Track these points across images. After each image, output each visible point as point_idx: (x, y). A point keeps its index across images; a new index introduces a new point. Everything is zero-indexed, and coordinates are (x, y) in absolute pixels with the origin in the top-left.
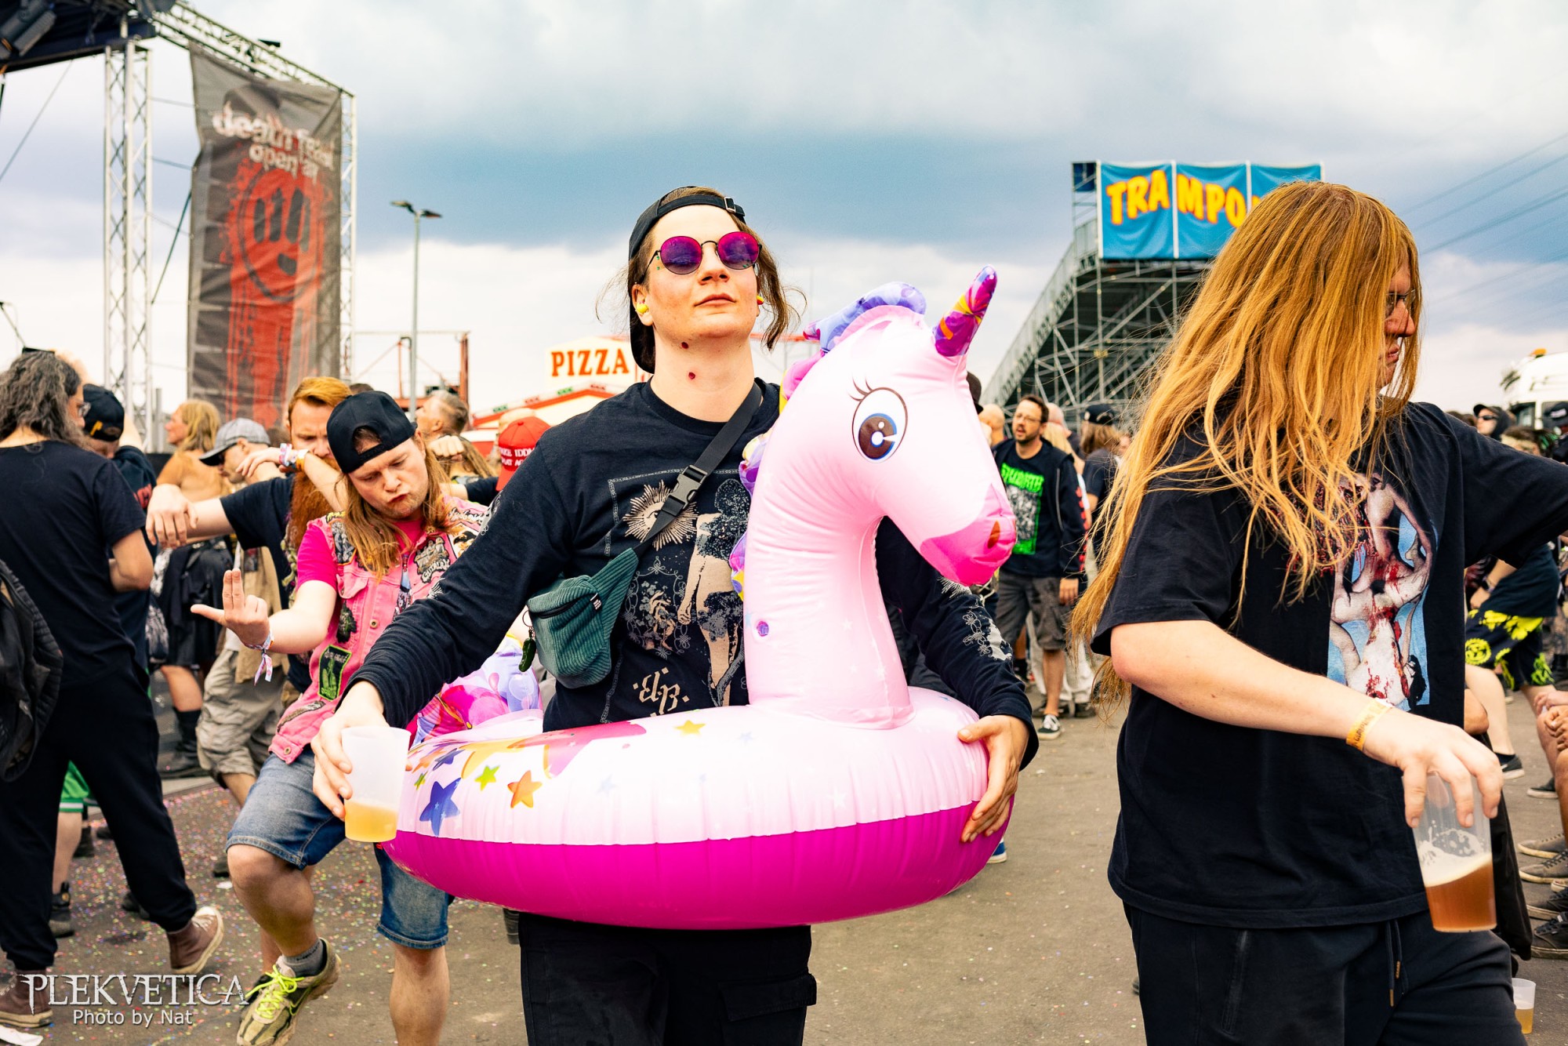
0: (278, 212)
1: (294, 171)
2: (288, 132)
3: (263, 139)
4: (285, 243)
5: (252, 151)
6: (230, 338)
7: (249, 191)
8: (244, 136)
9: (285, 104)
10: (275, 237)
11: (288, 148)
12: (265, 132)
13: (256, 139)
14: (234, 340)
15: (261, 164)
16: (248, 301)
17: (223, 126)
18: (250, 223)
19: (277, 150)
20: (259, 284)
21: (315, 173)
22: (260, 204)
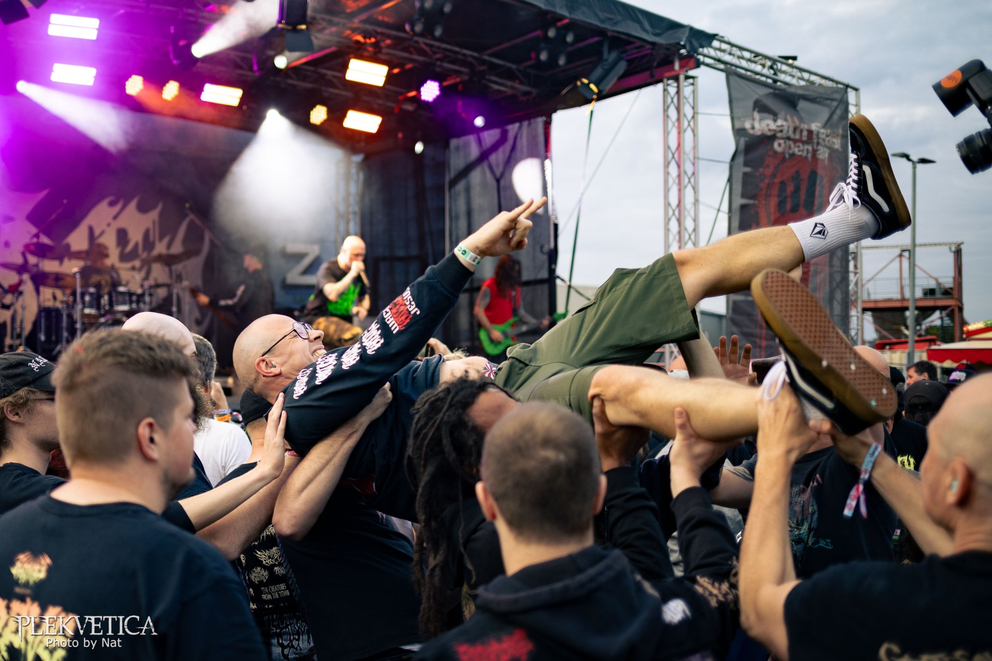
0: (797, 189)
1: (810, 156)
2: (805, 126)
3: (784, 135)
4: (802, 214)
5: (776, 145)
7: (774, 176)
8: (769, 133)
9: (802, 104)
10: (795, 209)
11: (805, 138)
12: (786, 128)
13: (779, 135)
15: (783, 153)
17: (753, 128)
18: (775, 201)
19: (795, 141)
21: (827, 155)
22: (783, 185)
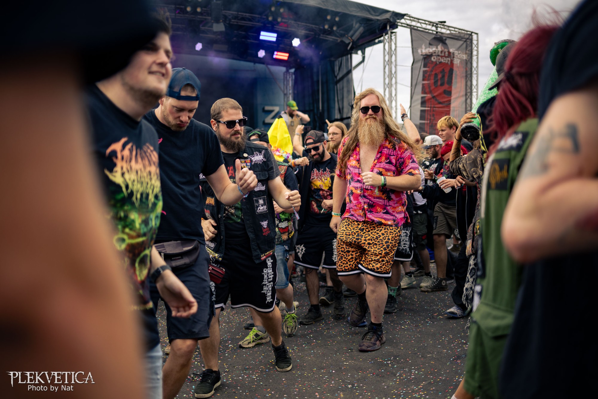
0: (443, 76)
1: (449, 62)
2: (446, 50)
3: (436, 54)
4: (446, 86)
5: (432, 59)
6: (426, 118)
7: (432, 71)
8: (429, 54)
10: (442, 84)
11: (447, 55)
12: (437, 52)
13: (434, 54)
14: (428, 118)
15: (436, 62)
16: (432, 106)
17: (422, 52)
18: (433, 81)
19: (442, 57)
20: (436, 100)
21: (459, 62)
22: (436, 75)
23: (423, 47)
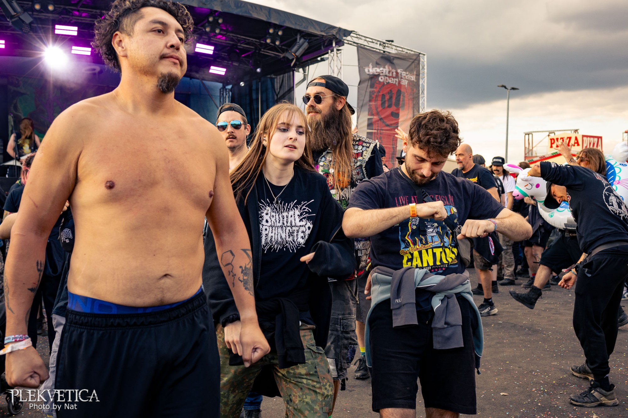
0: (391, 98)
1: (397, 83)
2: (394, 71)
3: (384, 74)
4: (394, 108)
5: (380, 79)
7: (379, 92)
8: (376, 74)
9: (394, 61)
10: (390, 106)
11: (394, 76)
12: (384, 71)
13: (381, 74)
15: (384, 82)
16: (380, 128)
17: (369, 71)
18: (380, 103)
19: (389, 77)
20: (384, 122)
21: (406, 83)
22: (383, 96)
23: (371, 66)
